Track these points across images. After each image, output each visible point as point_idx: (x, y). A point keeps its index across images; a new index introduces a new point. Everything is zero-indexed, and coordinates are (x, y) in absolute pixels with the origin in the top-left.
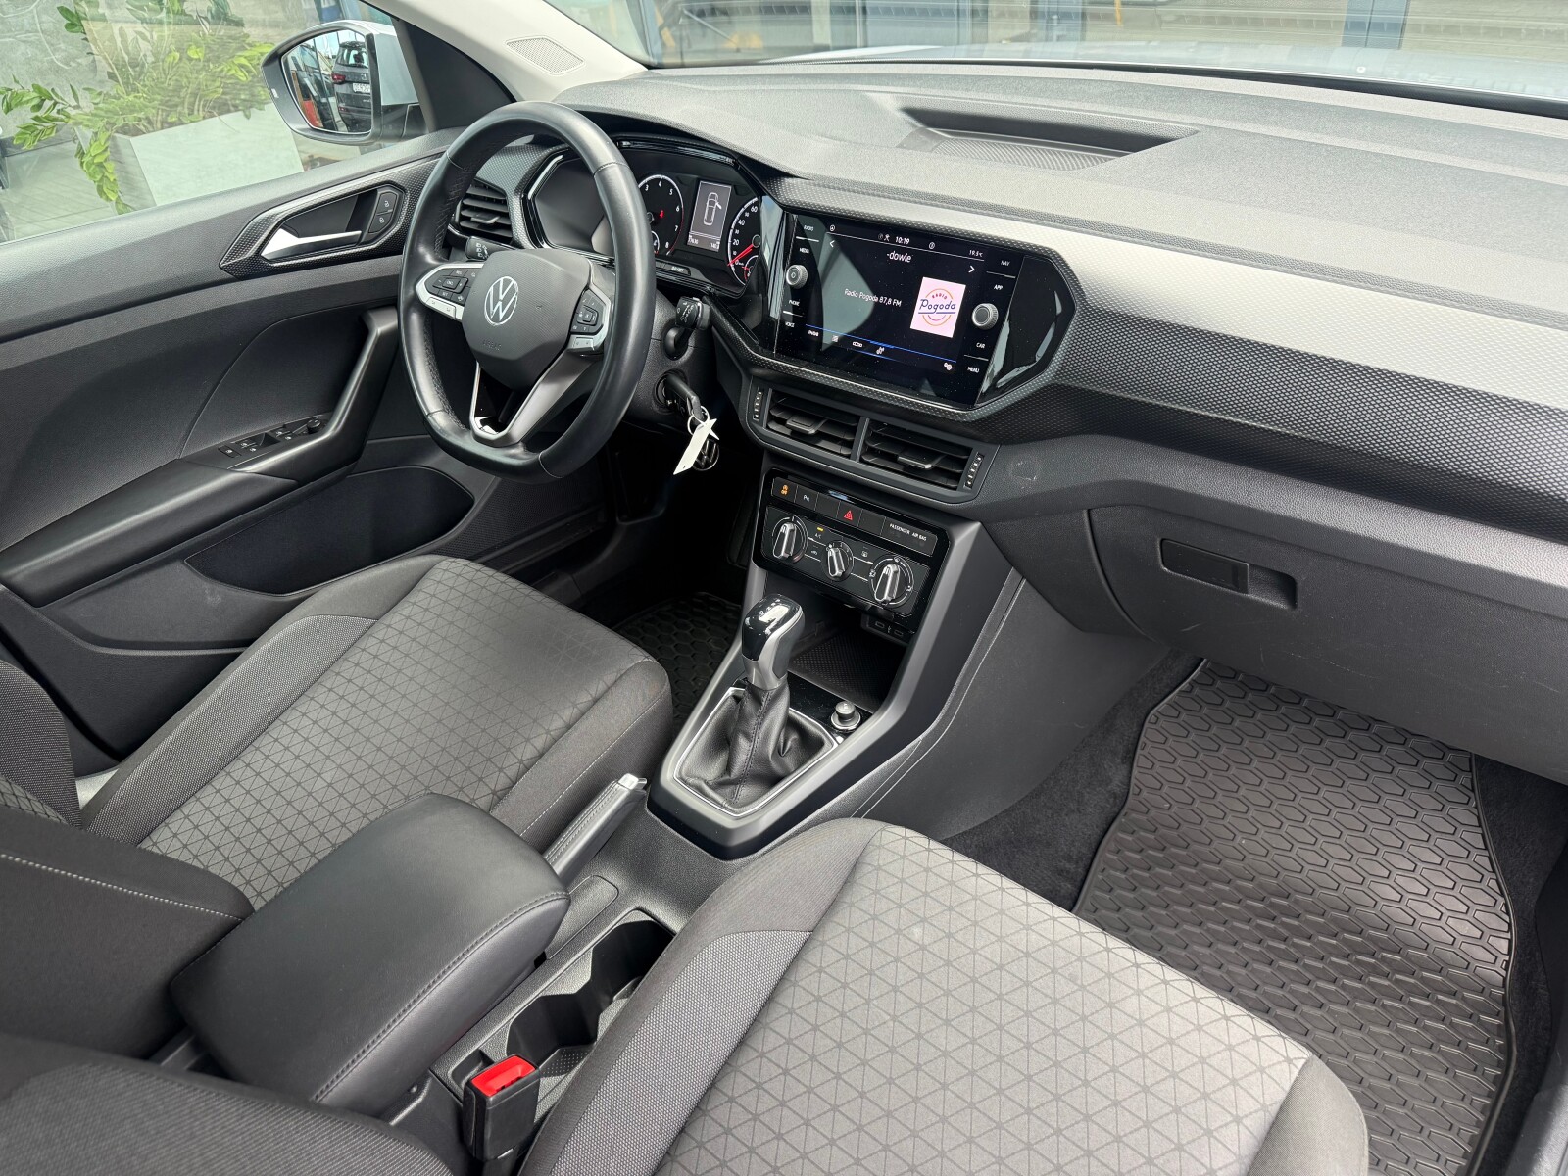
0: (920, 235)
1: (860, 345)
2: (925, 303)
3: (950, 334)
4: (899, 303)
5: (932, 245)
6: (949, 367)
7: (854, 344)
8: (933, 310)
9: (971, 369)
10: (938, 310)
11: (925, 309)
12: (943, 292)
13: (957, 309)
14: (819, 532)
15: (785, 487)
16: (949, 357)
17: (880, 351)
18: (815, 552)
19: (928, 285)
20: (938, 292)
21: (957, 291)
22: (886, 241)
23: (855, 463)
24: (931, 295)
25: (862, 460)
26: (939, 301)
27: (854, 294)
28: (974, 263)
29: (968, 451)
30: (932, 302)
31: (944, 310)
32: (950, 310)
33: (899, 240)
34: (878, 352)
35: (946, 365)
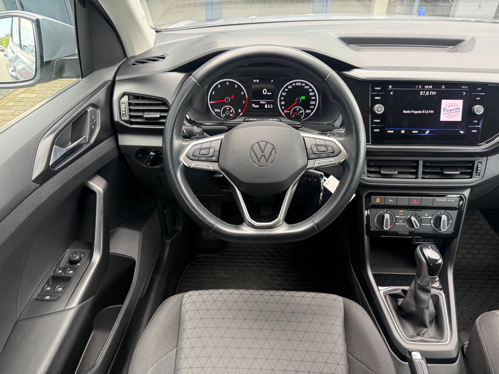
0: (436, 84)
1: (417, 132)
2: (445, 110)
3: (460, 120)
4: (432, 112)
5: (443, 87)
6: (462, 132)
7: (413, 132)
8: (449, 112)
9: (473, 131)
10: (452, 111)
11: (446, 112)
12: (452, 104)
13: (461, 110)
14: (401, 213)
15: (378, 199)
16: (462, 129)
17: (427, 132)
18: (401, 221)
19: (445, 103)
20: (451, 105)
21: (459, 103)
22: (420, 88)
23: (419, 180)
24: (447, 107)
25: (423, 178)
26: (452, 108)
27: (408, 112)
28: (465, 91)
29: (473, 162)
30: (449, 109)
31: (455, 111)
32: (457, 110)
33: (427, 87)
34: (426, 133)
35: (460, 132)
